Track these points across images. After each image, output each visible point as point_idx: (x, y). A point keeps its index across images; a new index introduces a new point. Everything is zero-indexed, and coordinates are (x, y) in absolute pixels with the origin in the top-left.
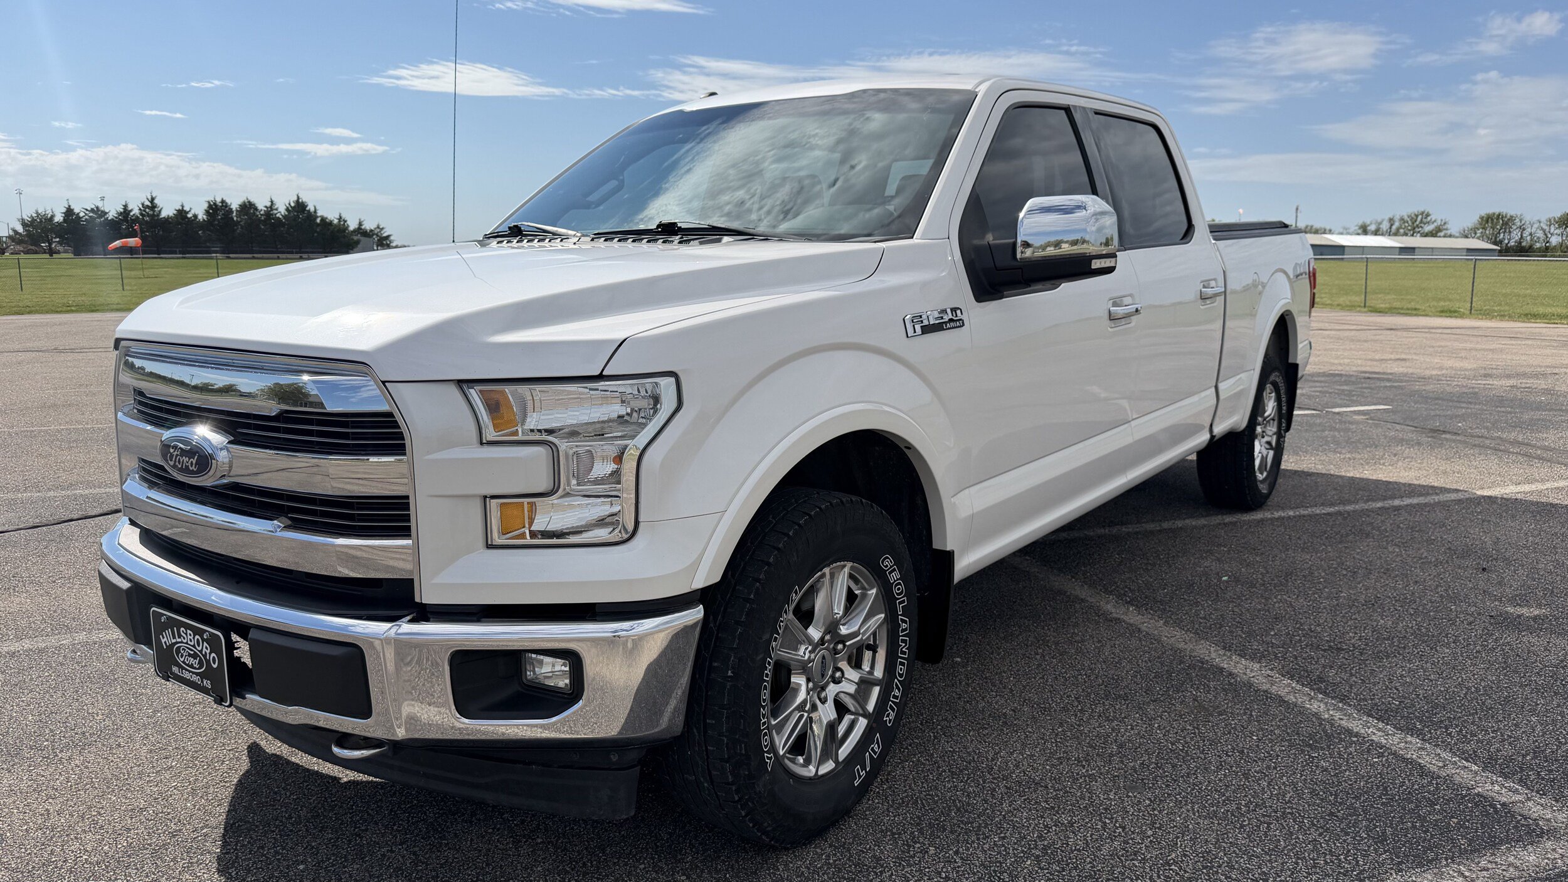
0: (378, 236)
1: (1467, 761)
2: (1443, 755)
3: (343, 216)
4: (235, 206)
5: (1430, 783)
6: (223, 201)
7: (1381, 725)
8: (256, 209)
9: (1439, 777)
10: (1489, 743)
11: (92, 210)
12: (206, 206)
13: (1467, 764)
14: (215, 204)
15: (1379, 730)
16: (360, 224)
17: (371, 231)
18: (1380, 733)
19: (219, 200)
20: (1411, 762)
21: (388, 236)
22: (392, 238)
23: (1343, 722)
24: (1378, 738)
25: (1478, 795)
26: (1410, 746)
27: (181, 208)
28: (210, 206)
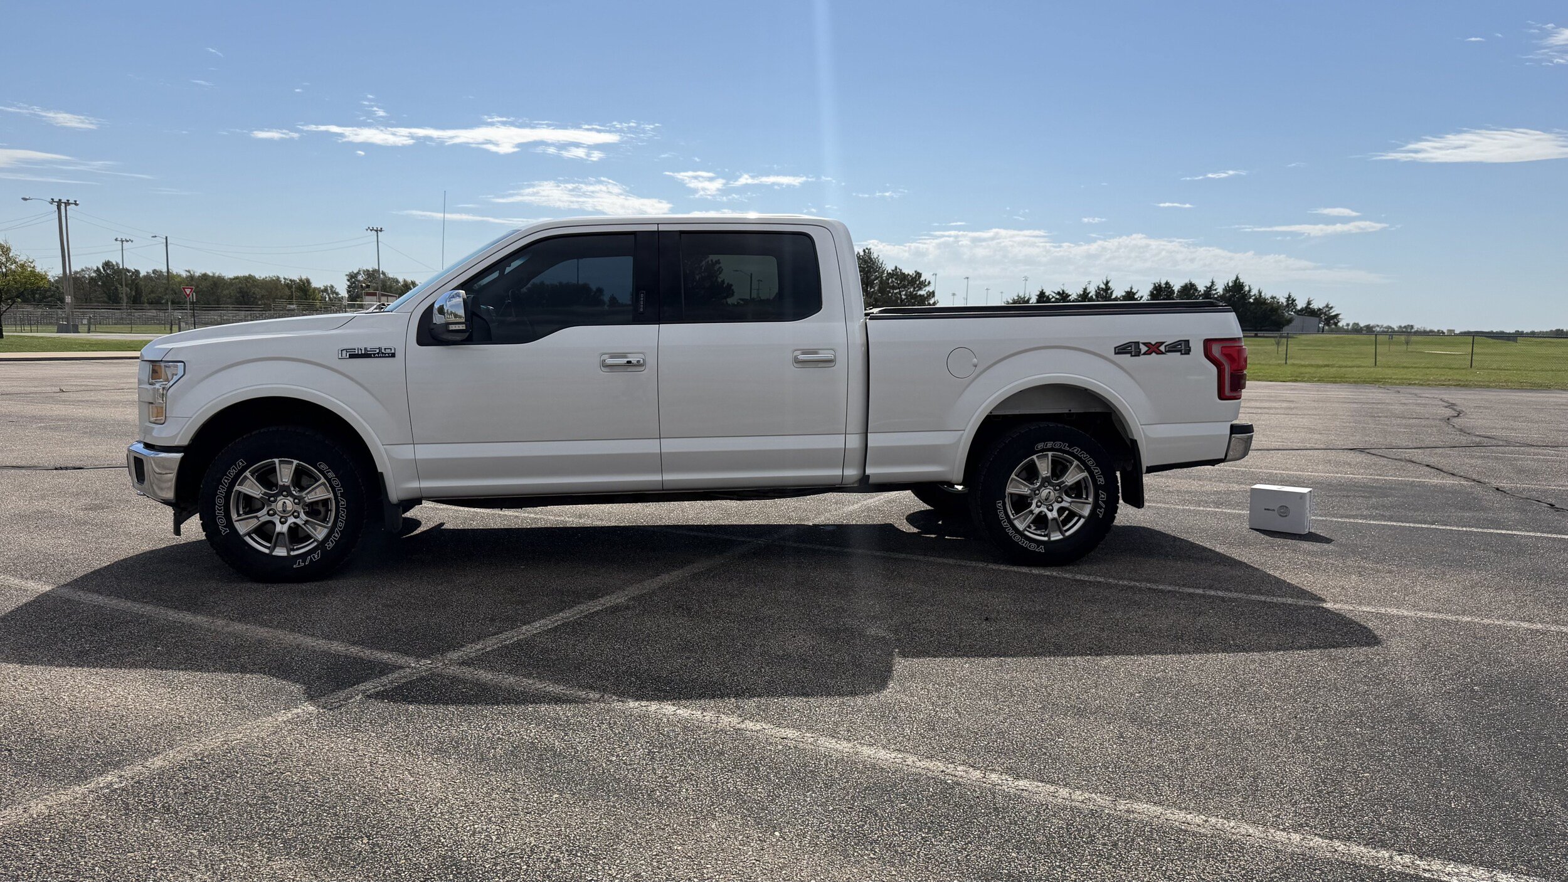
0: (1325, 315)
3: (1293, 296)
4: (1176, 288)
6: (1167, 283)
8: (1196, 290)
11: (1059, 293)
12: (1151, 287)
14: (1160, 285)
16: (1309, 303)
17: (1319, 309)
19: (1163, 282)
21: (1337, 315)
22: (1340, 317)
27: (1129, 290)
28: (1155, 288)
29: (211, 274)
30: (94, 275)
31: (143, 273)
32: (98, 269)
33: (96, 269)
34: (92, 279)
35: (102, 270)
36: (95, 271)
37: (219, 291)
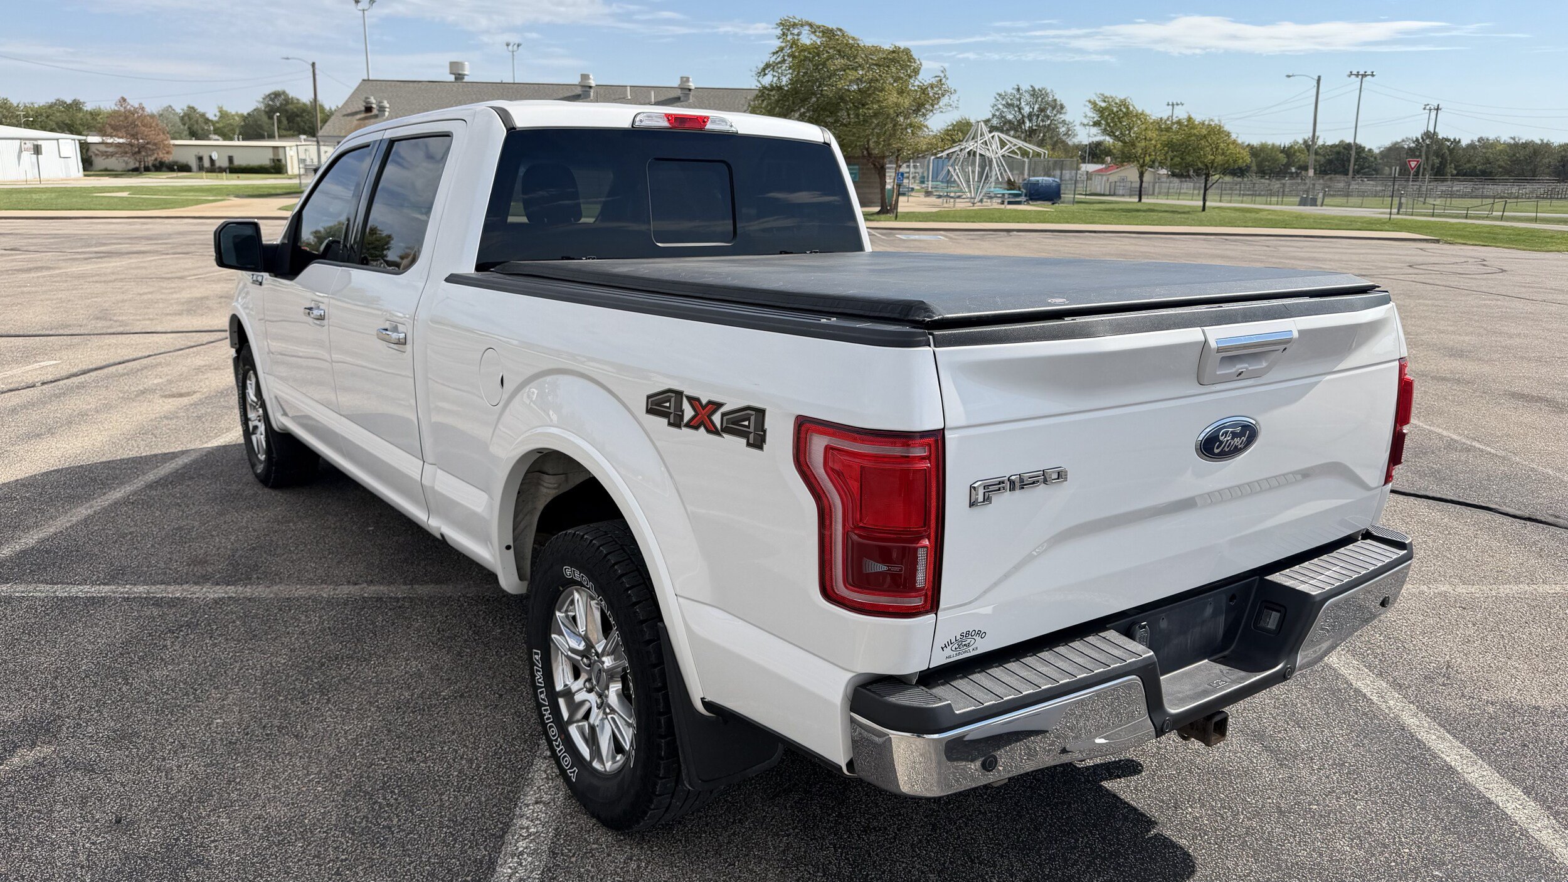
1: (23, 597)
2: (39, 594)
5: (38, 579)
7: (89, 595)
9: (36, 583)
10: (13, 611)
13: (23, 595)
15: (88, 592)
18: (86, 590)
20: (56, 584)
23: (114, 587)
24: (86, 588)
25: (8, 583)
26: (61, 591)
29: (1539, 142)
30: (1412, 145)
31: (1464, 143)
32: (1417, 140)
33: (1415, 139)
34: (1410, 149)
35: (1421, 141)
36: (1414, 142)
37: (1538, 160)
